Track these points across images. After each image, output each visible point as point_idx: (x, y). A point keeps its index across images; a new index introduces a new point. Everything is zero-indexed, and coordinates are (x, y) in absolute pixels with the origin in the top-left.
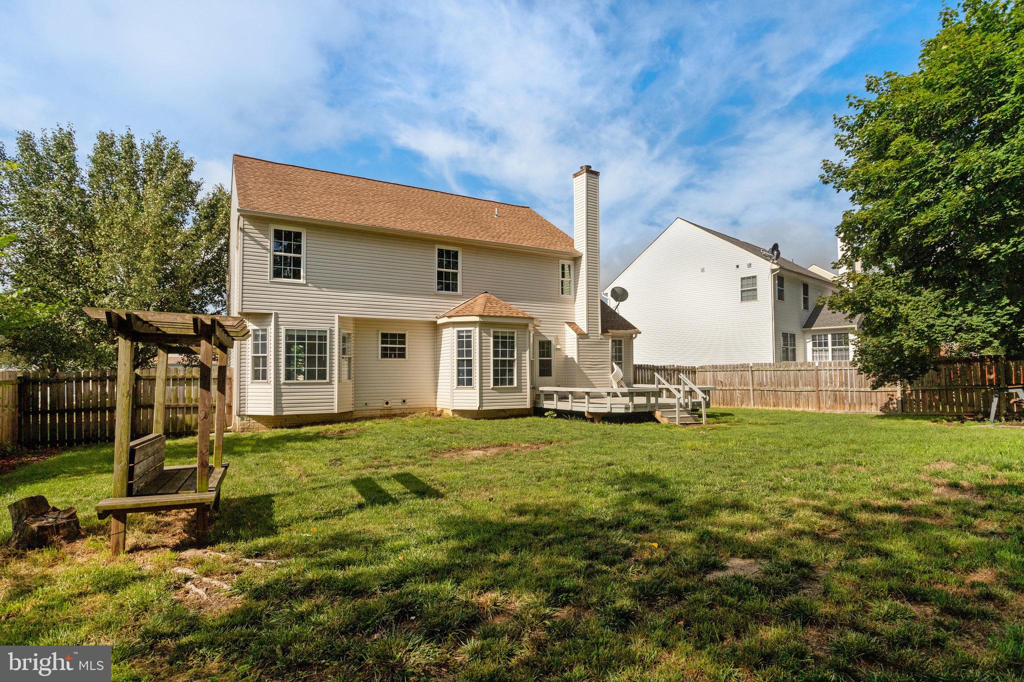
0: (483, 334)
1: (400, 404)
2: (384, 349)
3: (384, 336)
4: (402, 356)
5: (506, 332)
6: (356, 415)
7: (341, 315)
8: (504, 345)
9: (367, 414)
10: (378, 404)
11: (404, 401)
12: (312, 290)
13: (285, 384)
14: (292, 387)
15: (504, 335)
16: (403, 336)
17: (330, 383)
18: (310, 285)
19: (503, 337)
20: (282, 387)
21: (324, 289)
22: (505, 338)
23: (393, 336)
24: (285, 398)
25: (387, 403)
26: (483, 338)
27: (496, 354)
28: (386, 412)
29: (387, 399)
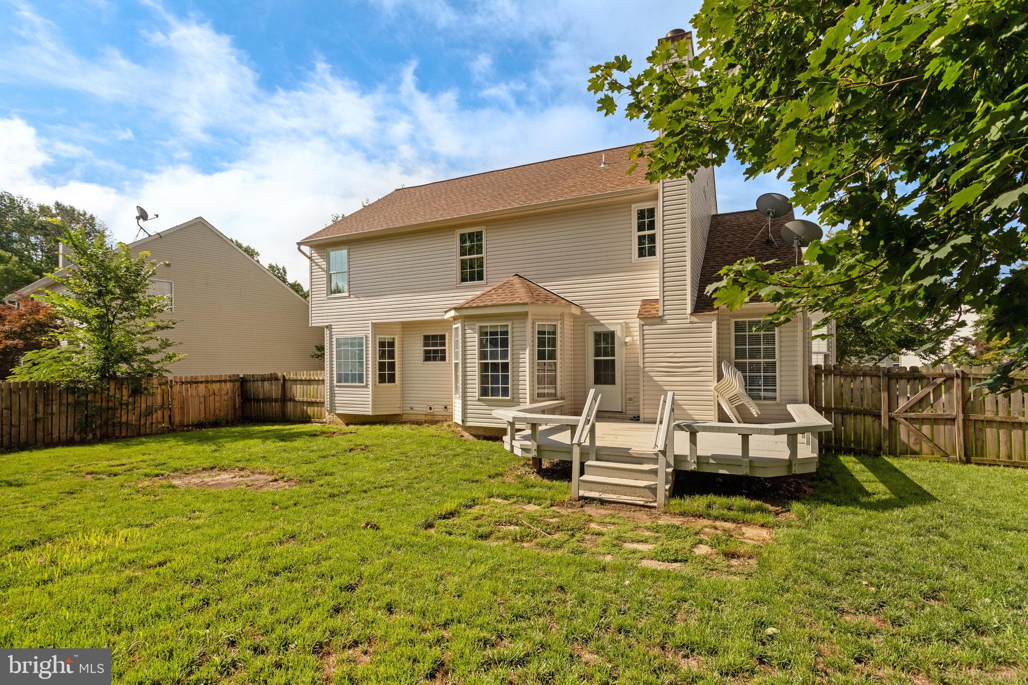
0: (468, 331)
1: (442, 410)
2: (427, 352)
3: (426, 338)
4: (443, 359)
5: (497, 326)
6: (405, 418)
7: (374, 321)
8: (494, 343)
9: (413, 418)
10: (420, 409)
11: (446, 408)
12: (354, 301)
13: (337, 386)
14: (342, 389)
15: (493, 330)
16: (443, 337)
17: (366, 386)
18: (352, 296)
19: (492, 334)
20: (336, 389)
21: (362, 299)
22: (496, 333)
23: (434, 337)
24: (338, 399)
25: (431, 409)
26: (468, 336)
27: (483, 355)
28: (430, 418)
29: (431, 404)
